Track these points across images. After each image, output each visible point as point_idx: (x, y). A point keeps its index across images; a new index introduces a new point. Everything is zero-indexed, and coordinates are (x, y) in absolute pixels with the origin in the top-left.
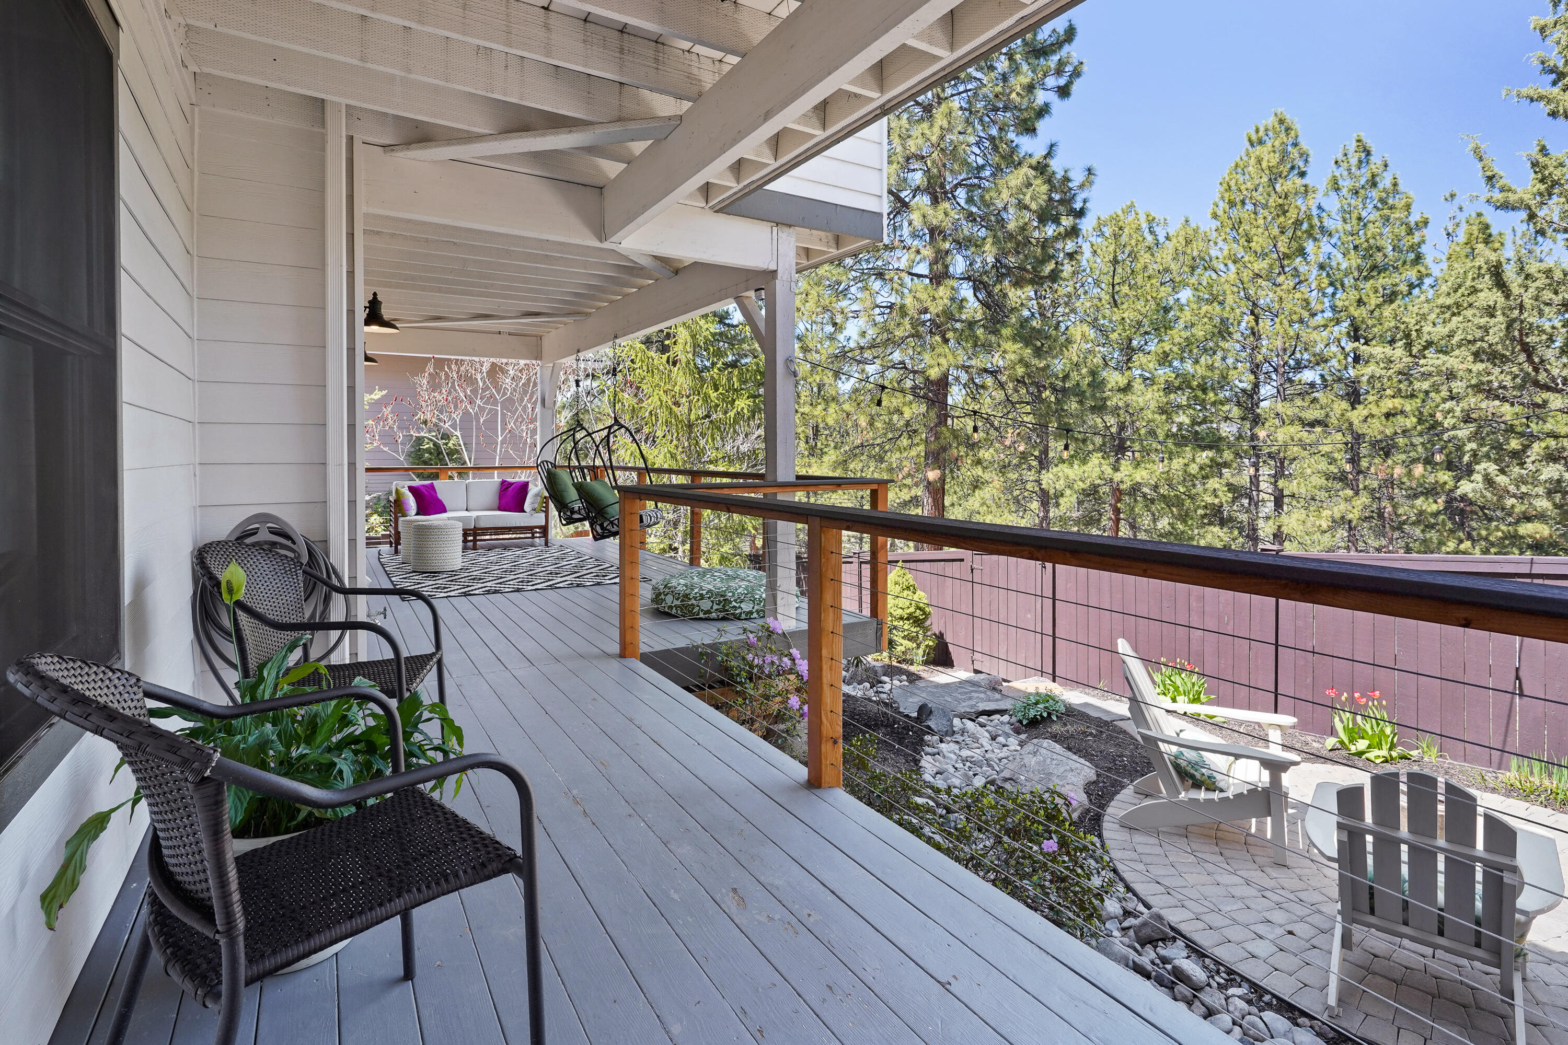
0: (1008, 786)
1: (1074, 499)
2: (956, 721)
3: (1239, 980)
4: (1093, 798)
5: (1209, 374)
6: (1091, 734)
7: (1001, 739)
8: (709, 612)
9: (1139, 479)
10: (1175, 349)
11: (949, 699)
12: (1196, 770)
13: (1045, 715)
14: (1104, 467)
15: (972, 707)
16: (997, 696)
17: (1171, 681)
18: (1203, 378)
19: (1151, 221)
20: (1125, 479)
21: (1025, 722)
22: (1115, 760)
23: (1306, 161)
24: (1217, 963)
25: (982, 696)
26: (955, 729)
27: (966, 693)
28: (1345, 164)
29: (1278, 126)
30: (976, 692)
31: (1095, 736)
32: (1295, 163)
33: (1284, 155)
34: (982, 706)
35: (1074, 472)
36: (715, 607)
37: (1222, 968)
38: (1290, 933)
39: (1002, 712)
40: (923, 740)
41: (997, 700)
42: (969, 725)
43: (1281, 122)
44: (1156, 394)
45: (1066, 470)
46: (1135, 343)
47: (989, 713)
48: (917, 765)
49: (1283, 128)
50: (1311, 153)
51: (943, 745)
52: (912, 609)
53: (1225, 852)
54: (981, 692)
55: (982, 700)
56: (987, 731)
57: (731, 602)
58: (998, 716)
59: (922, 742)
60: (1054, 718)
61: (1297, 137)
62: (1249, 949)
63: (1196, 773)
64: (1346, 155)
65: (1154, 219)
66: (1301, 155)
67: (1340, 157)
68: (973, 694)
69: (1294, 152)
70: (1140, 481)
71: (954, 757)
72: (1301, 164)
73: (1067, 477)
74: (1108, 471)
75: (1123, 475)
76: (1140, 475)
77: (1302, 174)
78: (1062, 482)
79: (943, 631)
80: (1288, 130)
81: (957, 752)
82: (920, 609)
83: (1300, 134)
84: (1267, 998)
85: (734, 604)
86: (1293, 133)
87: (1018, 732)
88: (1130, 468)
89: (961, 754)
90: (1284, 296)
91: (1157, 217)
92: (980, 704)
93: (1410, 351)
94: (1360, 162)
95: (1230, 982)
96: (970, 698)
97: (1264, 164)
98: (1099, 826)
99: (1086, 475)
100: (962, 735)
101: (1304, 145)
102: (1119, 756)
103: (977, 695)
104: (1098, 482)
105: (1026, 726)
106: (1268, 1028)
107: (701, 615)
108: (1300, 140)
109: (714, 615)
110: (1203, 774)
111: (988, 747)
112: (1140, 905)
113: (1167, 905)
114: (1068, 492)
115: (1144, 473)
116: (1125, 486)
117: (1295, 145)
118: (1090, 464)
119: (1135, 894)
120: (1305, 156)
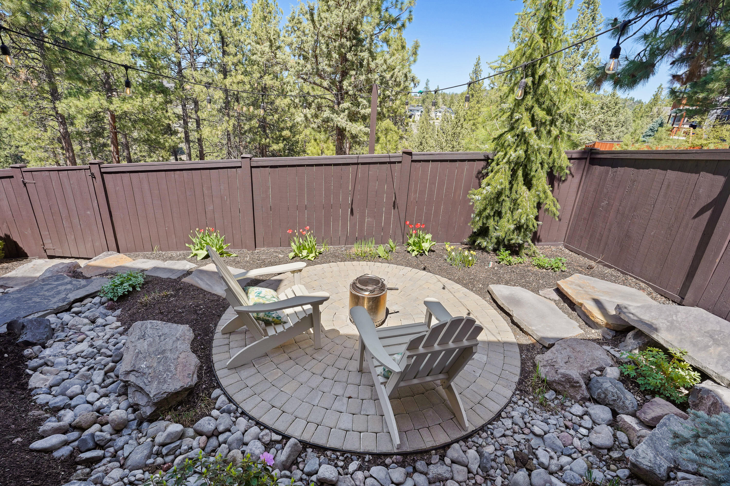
0: (132, 378)
1: (85, 120)
2: (52, 318)
3: (349, 456)
4: (199, 353)
5: (157, 49)
6: (172, 295)
7: (100, 321)
9: (126, 109)
10: (135, 29)
11: (38, 300)
12: (269, 317)
13: (131, 289)
14: (102, 101)
15: (64, 300)
16: (83, 282)
17: (204, 240)
18: (153, 51)
20: (117, 109)
21: (115, 299)
22: (196, 311)
24: (334, 450)
25: (69, 286)
26: (53, 326)
27: (52, 289)
30: (62, 285)
31: (174, 296)
34: (72, 297)
35: (82, 103)
37: (338, 454)
38: (350, 398)
39: (93, 295)
40: (23, 356)
41: (84, 286)
42: (66, 317)
44: (128, 57)
45: (75, 102)
46: (106, 21)
47: (81, 300)
48: (26, 389)
51: (47, 352)
53: (291, 355)
54: (67, 284)
55: (71, 291)
56: (85, 317)
58: (89, 299)
59: (23, 359)
60: (139, 289)
62: (343, 427)
63: (269, 319)
68: (60, 288)
70: (127, 110)
71: (62, 359)
73: (77, 106)
74: (105, 104)
75: (115, 106)
76: (127, 107)
78: (73, 109)
79: (8, 233)
81: (64, 351)
84: (367, 458)
87: (112, 308)
88: (119, 102)
89: (70, 352)
90: (189, 11)
92: (69, 295)
93: (271, 49)
95: (348, 461)
96: (59, 293)
98: (214, 376)
99: (90, 105)
100: (63, 331)
102: (197, 307)
103: (63, 288)
104: (100, 110)
105: (117, 301)
106: (378, 481)
110: (274, 317)
111: (92, 334)
112: (273, 434)
113: (289, 423)
114: (80, 116)
115: (129, 106)
116: (118, 113)
118: (91, 99)
119: (266, 427)
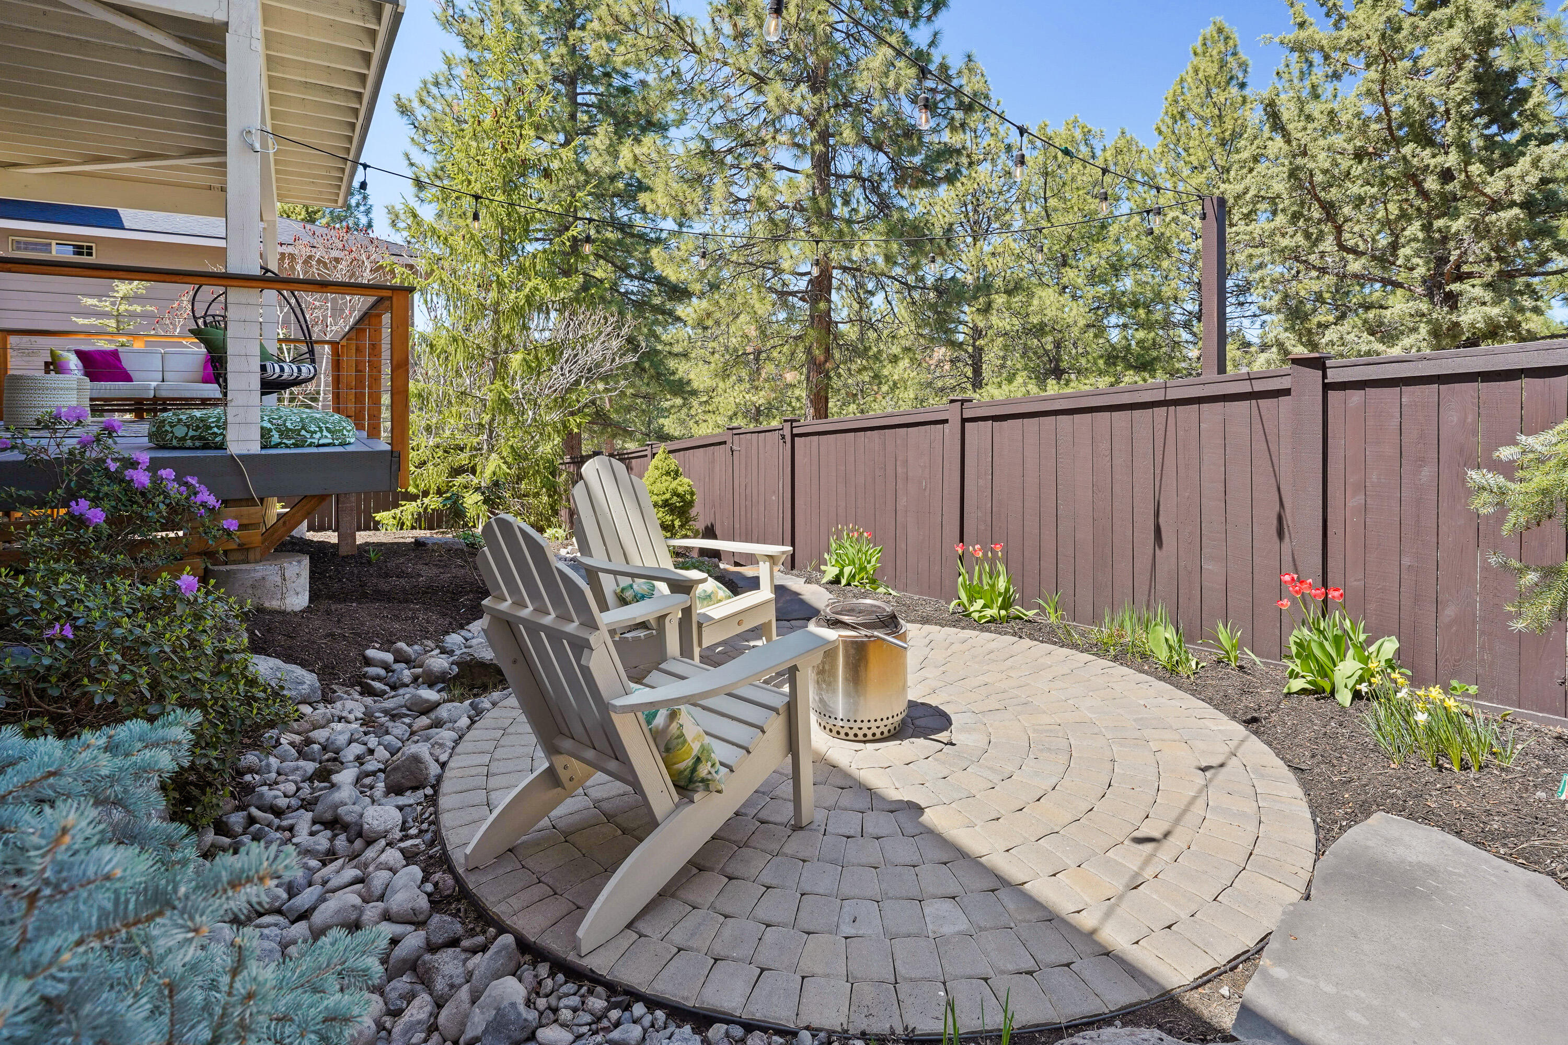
8: (183, 439)
18: (1134, 294)
19: (1087, 134)
23: (1246, 71)
28: (1287, 75)
29: (1215, 34)
32: (1234, 72)
33: (1223, 65)
36: (191, 433)
43: (1220, 31)
49: (1222, 38)
50: (1250, 62)
52: (668, 496)
57: (211, 428)
61: (1235, 46)
64: (1288, 66)
65: (1089, 131)
66: (1240, 65)
67: (1282, 68)
69: (1232, 62)
72: (1240, 76)
77: (1242, 86)
80: (1227, 38)
82: (678, 495)
83: (1238, 43)
85: (216, 430)
86: (1231, 43)
91: (1093, 129)
94: (1302, 72)
97: (1201, 75)
101: (1243, 56)
107: (175, 443)
108: (1239, 49)
109: (189, 443)
117: (1234, 54)
120: (1243, 66)
